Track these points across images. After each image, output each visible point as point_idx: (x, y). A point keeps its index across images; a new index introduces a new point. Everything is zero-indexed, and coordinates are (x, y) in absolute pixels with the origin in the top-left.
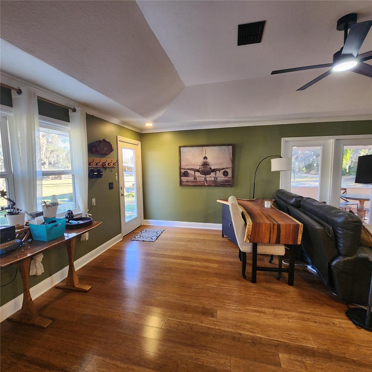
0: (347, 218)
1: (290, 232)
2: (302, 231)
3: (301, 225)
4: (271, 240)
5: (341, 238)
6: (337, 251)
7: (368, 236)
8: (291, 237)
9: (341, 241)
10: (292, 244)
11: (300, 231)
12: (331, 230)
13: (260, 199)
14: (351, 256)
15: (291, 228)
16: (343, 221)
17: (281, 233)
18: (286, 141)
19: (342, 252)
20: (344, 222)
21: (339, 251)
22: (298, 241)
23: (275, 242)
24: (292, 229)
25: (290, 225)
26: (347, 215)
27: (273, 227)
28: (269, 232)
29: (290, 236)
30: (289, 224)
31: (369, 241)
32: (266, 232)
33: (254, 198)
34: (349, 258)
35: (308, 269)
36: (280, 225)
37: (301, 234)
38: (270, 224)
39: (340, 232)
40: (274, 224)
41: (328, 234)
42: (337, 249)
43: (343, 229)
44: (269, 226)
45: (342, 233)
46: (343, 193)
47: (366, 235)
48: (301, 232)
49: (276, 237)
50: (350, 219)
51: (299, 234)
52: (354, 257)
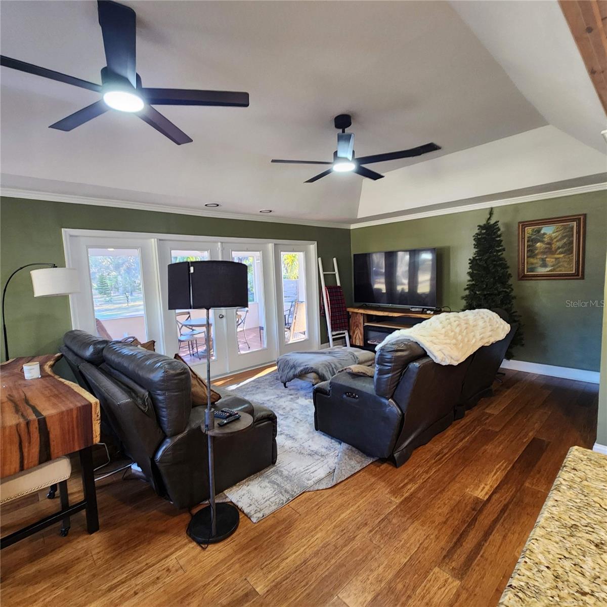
0: (167, 372)
1: (73, 425)
2: (99, 414)
3: (96, 403)
4: (26, 462)
5: (163, 408)
6: (161, 431)
7: (202, 387)
8: (76, 436)
9: (164, 412)
10: (82, 448)
11: (94, 416)
12: (147, 399)
13: (23, 358)
14: (182, 432)
15: (75, 416)
16: (162, 378)
17: (51, 436)
18: (71, 236)
19: (168, 431)
20: (162, 380)
21: (164, 432)
22: (94, 436)
23: (37, 462)
24: (77, 417)
25: (71, 410)
26: (166, 366)
27: (26, 430)
28: (17, 445)
29: (73, 435)
30: (67, 411)
31: (204, 395)
32: (9, 447)
33: (7, 359)
34: (180, 436)
35: (133, 471)
36: (44, 419)
37: (99, 421)
38: (18, 425)
39: (160, 398)
40: (28, 424)
41: (143, 408)
42: (161, 428)
43: (164, 392)
44: (14, 432)
45: (163, 400)
46: (187, 319)
47: (200, 387)
48: (97, 416)
49: (38, 450)
50: (172, 372)
51: (94, 422)
52: (186, 432)
